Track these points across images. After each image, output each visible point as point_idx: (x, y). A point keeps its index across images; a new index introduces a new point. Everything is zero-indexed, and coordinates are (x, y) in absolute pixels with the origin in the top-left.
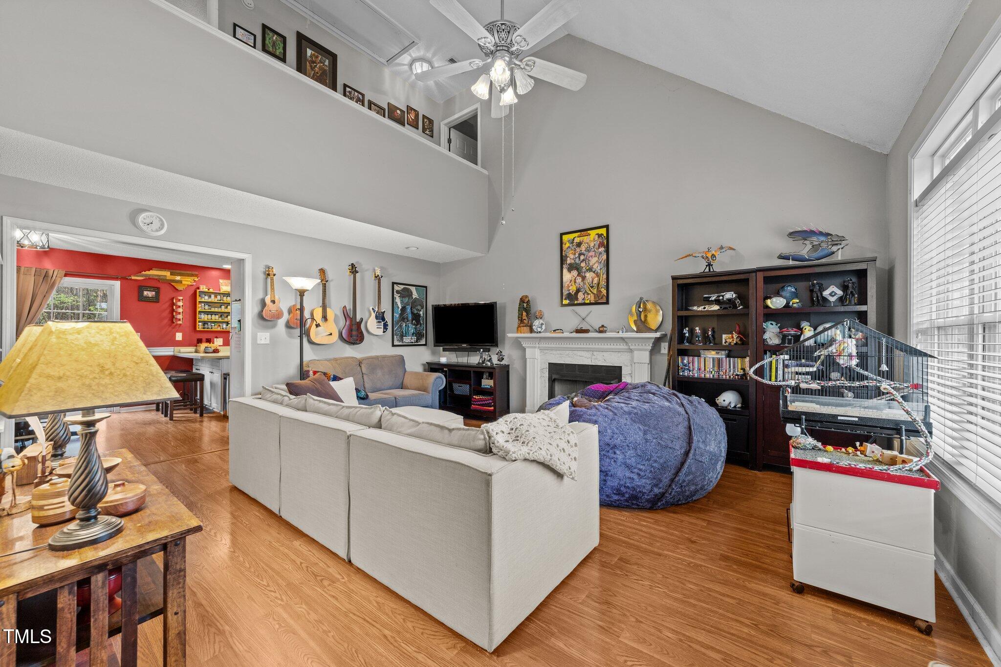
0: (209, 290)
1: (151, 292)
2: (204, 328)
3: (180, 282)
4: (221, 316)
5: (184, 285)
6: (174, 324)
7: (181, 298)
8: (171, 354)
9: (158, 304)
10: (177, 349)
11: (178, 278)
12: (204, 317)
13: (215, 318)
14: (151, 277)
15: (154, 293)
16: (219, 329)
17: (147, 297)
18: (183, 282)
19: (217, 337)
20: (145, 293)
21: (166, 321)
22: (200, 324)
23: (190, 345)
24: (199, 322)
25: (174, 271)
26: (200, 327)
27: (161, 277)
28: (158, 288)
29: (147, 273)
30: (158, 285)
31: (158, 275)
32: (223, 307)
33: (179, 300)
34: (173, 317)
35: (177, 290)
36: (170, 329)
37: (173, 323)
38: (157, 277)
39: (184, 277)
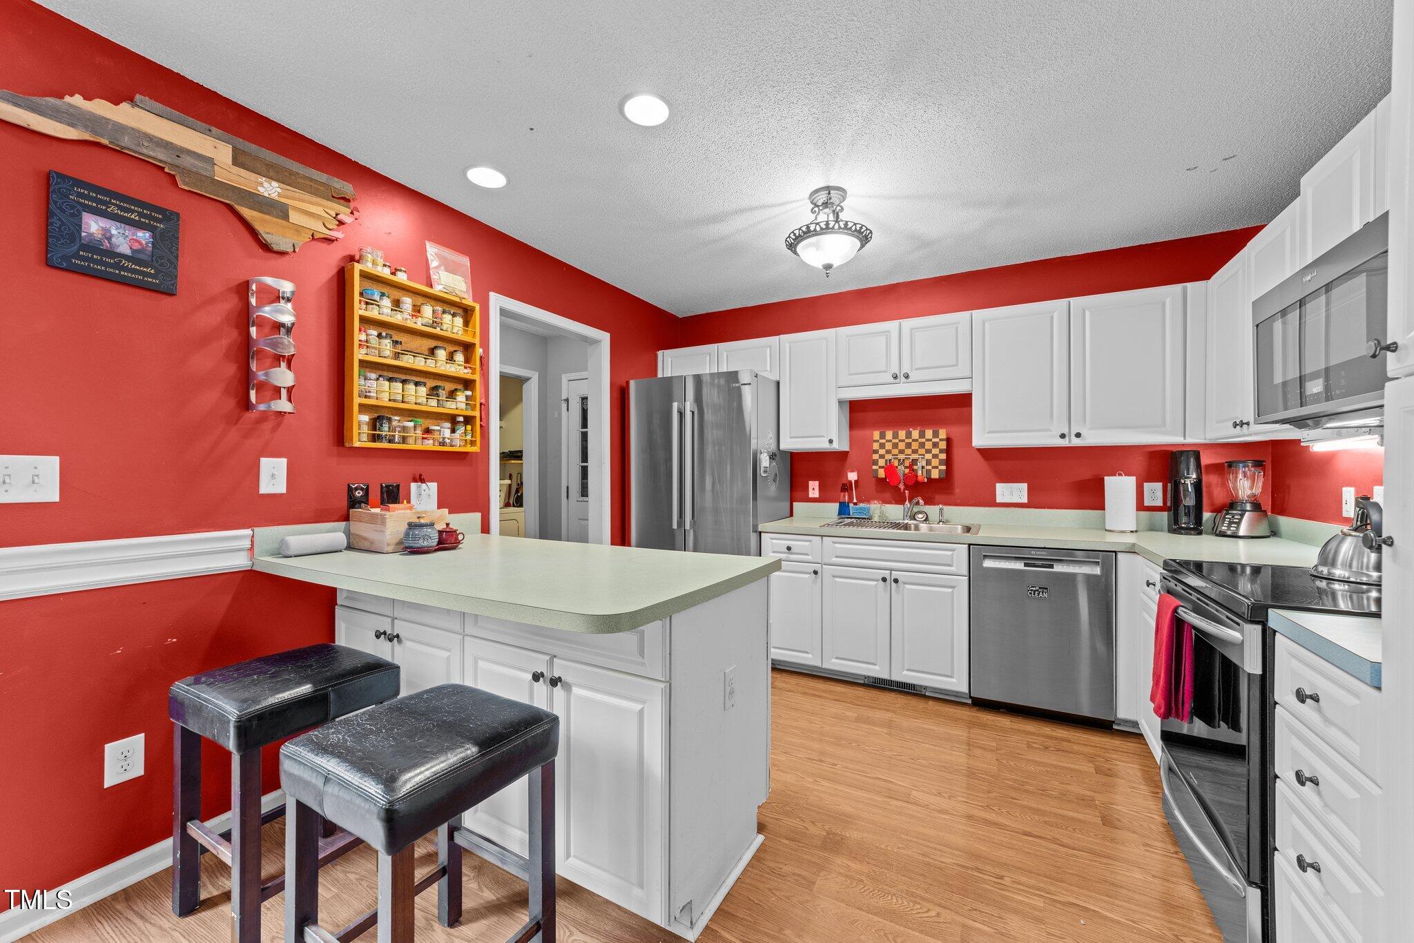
0: (393, 273)
1: (129, 231)
2: (375, 438)
3: (279, 210)
4: (434, 392)
5: (298, 229)
6: (251, 416)
7: (287, 287)
8: (240, 562)
9: (167, 300)
10: (268, 534)
11: (270, 189)
12: (383, 392)
13: (416, 395)
14: (126, 141)
15: (144, 236)
16: (429, 445)
17: (98, 249)
18: (294, 217)
19: (420, 479)
20: (93, 226)
21: (213, 398)
22: (365, 418)
23: (320, 516)
24: (364, 408)
25: (252, 148)
26: (360, 431)
27: (187, 161)
28: (170, 216)
29: (100, 107)
30: (169, 200)
31: (167, 145)
32: (442, 354)
33: (276, 297)
34: (246, 379)
35: (266, 247)
36: (233, 435)
37: (246, 405)
38: (160, 155)
39: (299, 193)
